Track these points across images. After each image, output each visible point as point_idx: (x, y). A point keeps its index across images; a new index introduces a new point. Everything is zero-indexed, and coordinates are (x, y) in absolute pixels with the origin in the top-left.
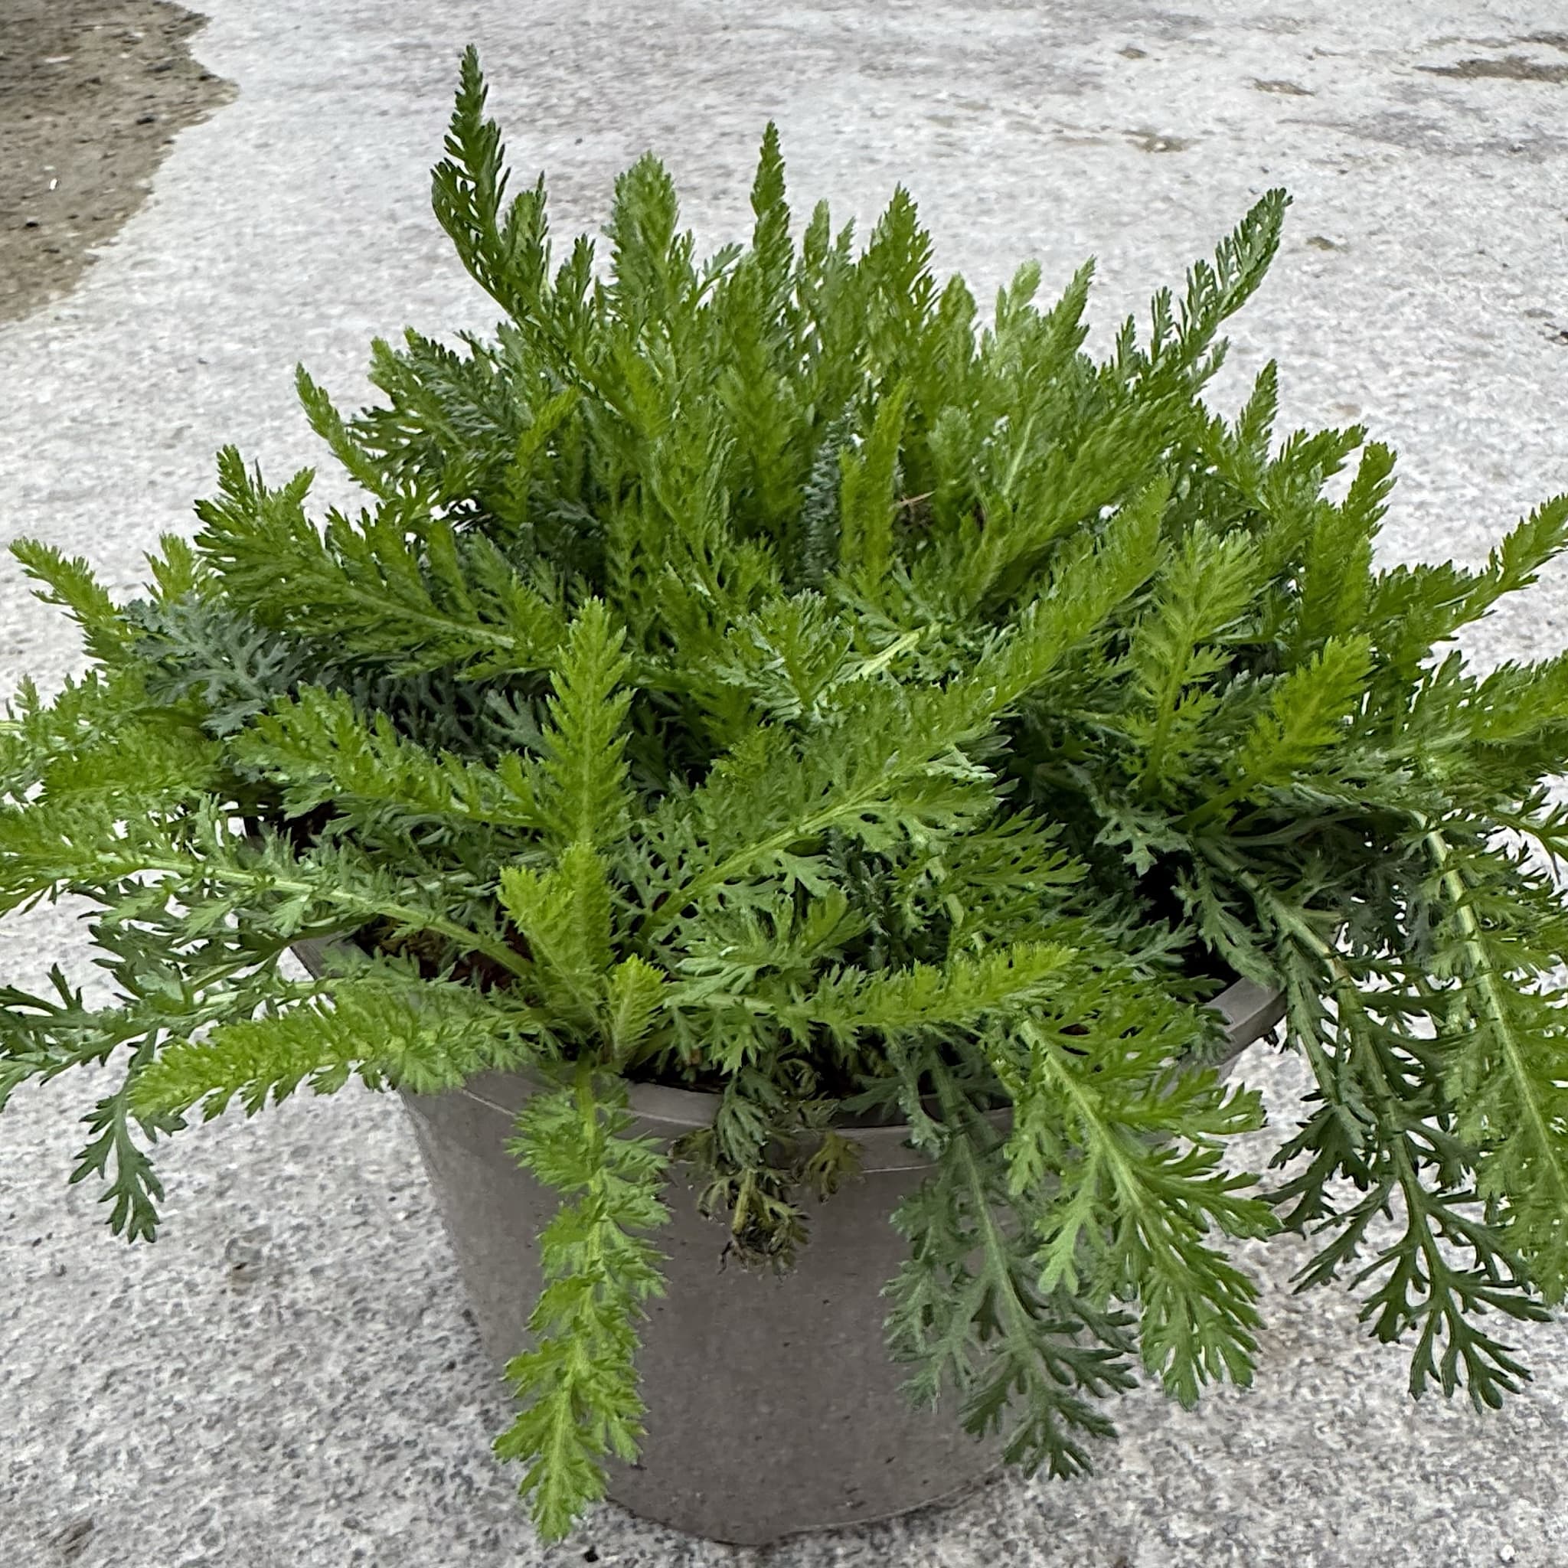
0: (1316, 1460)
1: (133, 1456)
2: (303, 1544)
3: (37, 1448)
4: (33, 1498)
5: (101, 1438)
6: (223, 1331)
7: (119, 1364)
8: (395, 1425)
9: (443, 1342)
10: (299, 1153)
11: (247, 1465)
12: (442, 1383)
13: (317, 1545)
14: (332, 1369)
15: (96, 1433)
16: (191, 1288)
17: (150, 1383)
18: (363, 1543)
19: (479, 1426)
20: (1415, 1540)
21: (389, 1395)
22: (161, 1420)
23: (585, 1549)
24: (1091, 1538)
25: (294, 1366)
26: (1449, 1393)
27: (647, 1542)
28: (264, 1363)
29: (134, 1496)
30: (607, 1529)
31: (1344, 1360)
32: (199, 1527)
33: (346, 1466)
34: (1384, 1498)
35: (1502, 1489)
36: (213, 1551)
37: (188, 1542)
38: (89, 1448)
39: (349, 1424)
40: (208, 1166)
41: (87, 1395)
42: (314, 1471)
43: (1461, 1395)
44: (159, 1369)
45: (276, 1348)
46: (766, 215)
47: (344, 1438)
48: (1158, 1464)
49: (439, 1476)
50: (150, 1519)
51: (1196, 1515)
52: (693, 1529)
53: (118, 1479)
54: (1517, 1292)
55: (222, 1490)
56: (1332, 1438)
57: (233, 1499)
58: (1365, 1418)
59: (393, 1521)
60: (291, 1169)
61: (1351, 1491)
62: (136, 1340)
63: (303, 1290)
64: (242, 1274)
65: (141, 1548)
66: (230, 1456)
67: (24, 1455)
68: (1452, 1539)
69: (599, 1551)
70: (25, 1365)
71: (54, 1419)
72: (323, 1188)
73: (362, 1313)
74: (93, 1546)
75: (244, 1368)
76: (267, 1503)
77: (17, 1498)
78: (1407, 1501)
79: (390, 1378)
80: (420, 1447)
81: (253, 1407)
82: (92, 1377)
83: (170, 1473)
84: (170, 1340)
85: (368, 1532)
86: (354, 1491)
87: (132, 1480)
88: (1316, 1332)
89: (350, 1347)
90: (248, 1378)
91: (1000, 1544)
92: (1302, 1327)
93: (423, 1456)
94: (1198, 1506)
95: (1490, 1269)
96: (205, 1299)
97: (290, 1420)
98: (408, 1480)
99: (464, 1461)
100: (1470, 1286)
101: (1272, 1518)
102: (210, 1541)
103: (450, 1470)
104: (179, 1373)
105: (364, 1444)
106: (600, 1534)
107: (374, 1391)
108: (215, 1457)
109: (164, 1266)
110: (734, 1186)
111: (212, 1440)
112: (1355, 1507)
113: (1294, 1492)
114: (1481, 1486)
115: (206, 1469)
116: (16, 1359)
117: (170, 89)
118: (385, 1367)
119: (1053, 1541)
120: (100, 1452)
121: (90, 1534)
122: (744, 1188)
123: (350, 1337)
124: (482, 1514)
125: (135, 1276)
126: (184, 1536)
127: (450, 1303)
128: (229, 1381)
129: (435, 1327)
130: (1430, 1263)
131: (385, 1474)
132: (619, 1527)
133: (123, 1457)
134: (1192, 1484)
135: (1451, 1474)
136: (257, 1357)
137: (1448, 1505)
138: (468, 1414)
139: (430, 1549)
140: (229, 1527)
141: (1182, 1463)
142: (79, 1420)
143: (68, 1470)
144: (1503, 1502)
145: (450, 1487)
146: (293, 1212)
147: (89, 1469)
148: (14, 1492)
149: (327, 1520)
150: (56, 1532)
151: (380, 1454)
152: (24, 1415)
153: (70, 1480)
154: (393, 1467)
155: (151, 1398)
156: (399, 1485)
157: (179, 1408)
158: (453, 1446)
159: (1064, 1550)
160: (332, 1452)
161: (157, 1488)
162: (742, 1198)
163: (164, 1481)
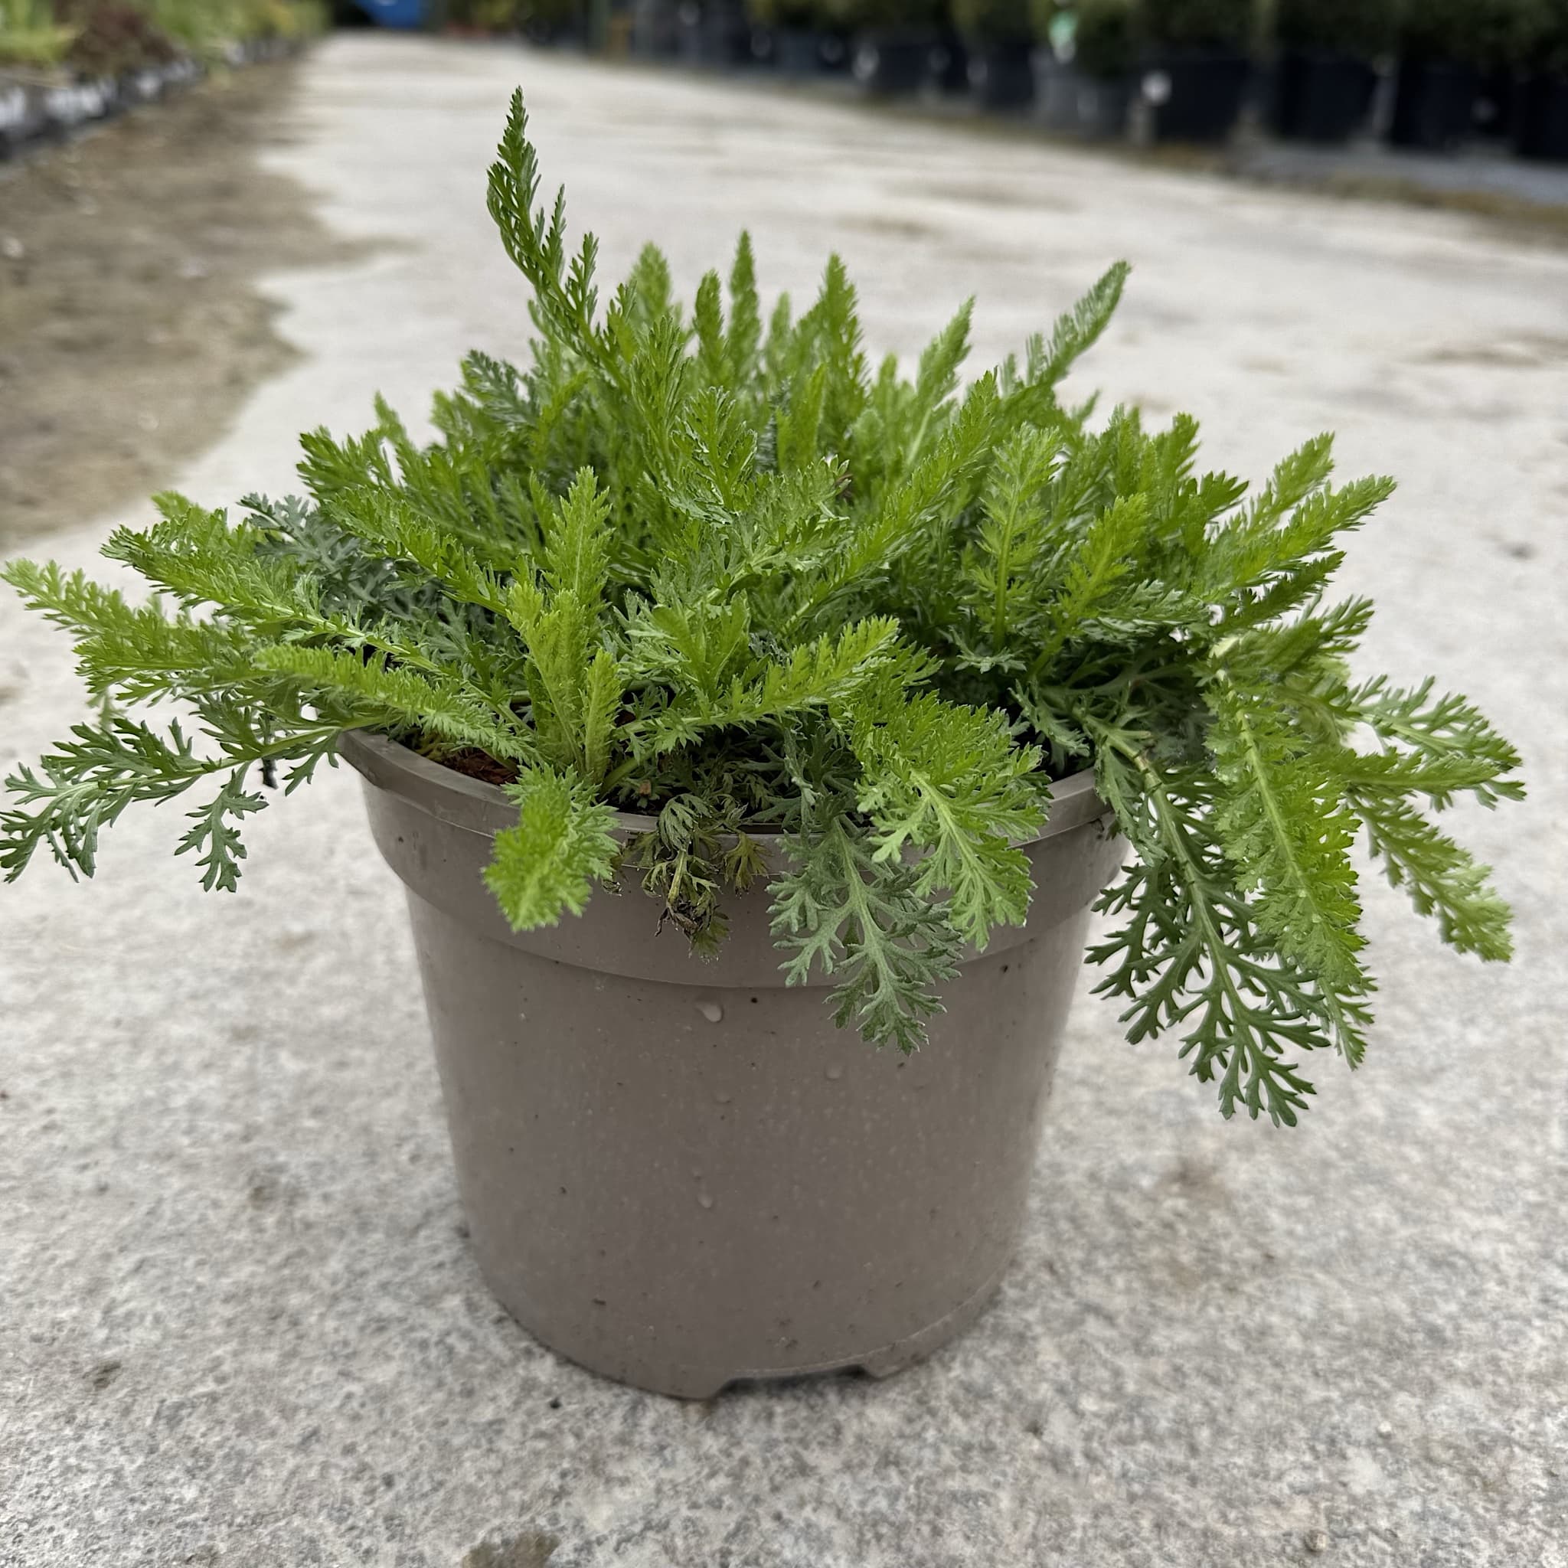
0: (1217, 1359)
1: (158, 1320)
2: (302, 1386)
3: (75, 1310)
4: (70, 1344)
5: (132, 1305)
6: (242, 1235)
7: (150, 1254)
8: (388, 1307)
9: (435, 1250)
10: (317, 1112)
11: (256, 1329)
12: (432, 1279)
13: (314, 1387)
14: (335, 1265)
15: (126, 1301)
16: (216, 1204)
17: (175, 1269)
18: (355, 1388)
19: (463, 1310)
20: (1302, 1418)
21: (384, 1286)
22: (184, 1295)
23: (550, 1399)
24: (1007, 1408)
25: (301, 1261)
26: (1255, 1116)
27: (606, 1397)
28: (276, 1259)
29: (157, 1346)
30: (570, 1385)
31: (1249, 1288)
32: (212, 1370)
33: (343, 1333)
34: (1277, 1388)
35: (1385, 1384)
36: (222, 1387)
37: (201, 1381)
38: (120, 1311)
39: (345, 1305)
40: (235, 1119)
41: (120, 1274)
42: (314, 1334)
43: (1265, 1116)
44: (184, 1259)
45: (286, 1249)
46: (740, 298)
47: (343, 1315)
48: (1072, 1358)
49: (424, 1345)
50: (170, 1363)
51: (1103, 1396)
52: (647, 1389)
53: (142, 1335)
54: (1302, 1021)
55: (233, 1345)
56: (1233, 1344)
57: (243, 1352)
58: (1264, 1331)
59: (382, 1374)
60: (310, 1123)
61: (1248, 1381)
62: (164, 1239)
63: (312, 1209)
64: (261, 1195)
65: (161, 1382)
66: (243, 1322)
67: (64, 1315)
68: (1336, 1418)
69: (563, 1401)
70: (69, 1252)
71: (93, 1289)
72: (337, 1137)
73: (364, 1227)
74: (121, 1379)
75: (259, 1262)
76: (271, 1358)
77: (56, 1344)
78: (1298, 1393)
79: (385, 1274)
80: (410, 1321)
81: (263, 1290)
82: (126, 1263)
83: (189, 1331)
84: (195, 1240)
85: (359, 1379)
86: (349, 1350)
87: (155, 1336)
88: (1225, 1267)
89: (353, 1250)
90: (261, 1269)
91: (924, 1408)
92: (1210, 1262)
93: (412, 1329)
94: (1107, 1388)
95: (1279, 1005)
96: (227, 1212)
97: (295, 1300)
98: (397, 1344)
99: (448, 1333)
100: (1263, 1021)
101: (1174, 1400)
102: (221, 1380)
103: (435, 1339)
104: (200, 1263)
105: (360, 1319)
106: (564, 1389)
107: (371, 1283)
108: (229, 1323)
109: (192, 1187)
110: (672, 870)
111: (228, 1311)
112: (1250, 1394)
113: (1196, 1382)
114: (1367, 1381)
115: (219, 1331)
116: (62, 1248)
117: (255, 357)
118: (382, 1264)
119: (971, 1409)
120: (129, 1315)
121: (118, 1372)
122: (678, 871)
123: (353, 1243)
124: (459, 1371)
125: (167, 1194)
126: (198, 1375)
127: (444, 1222)
128: (244, 1272)
129: (428, 1238)
130: (1233, 1006)
131: (376, 1342)
132: (581, 1387)
133: (149, 1318)
134: (1104, 1373)
135: (1341, 1373)
136: (270, 1254)
137: (1335, 1395)
138: (454, 1302)
139: (413, 1395)
140: (237, 1372)
141: (1093, 1357)
142: (113, 1292)
143: (100, 1326)
144: (1387, 1395)
145: (433, 1353)
146: (310, 1155)
147: (119, 1325)
148: (54, 1339)
149: (322, 1371)
150: (88, 1369)
151: (374, 1326)
152: (66, 1286)
153: (101, 1334)
154: (385, 1336)
155: (176, 1279)
156: (389, 1349)
157: (200, 1288)
158: (437, 1324)
159: (983, 1416)
160: (330, 1324)
161: (177, 1341)
162: (677, 878)
163: (183, 1337)
